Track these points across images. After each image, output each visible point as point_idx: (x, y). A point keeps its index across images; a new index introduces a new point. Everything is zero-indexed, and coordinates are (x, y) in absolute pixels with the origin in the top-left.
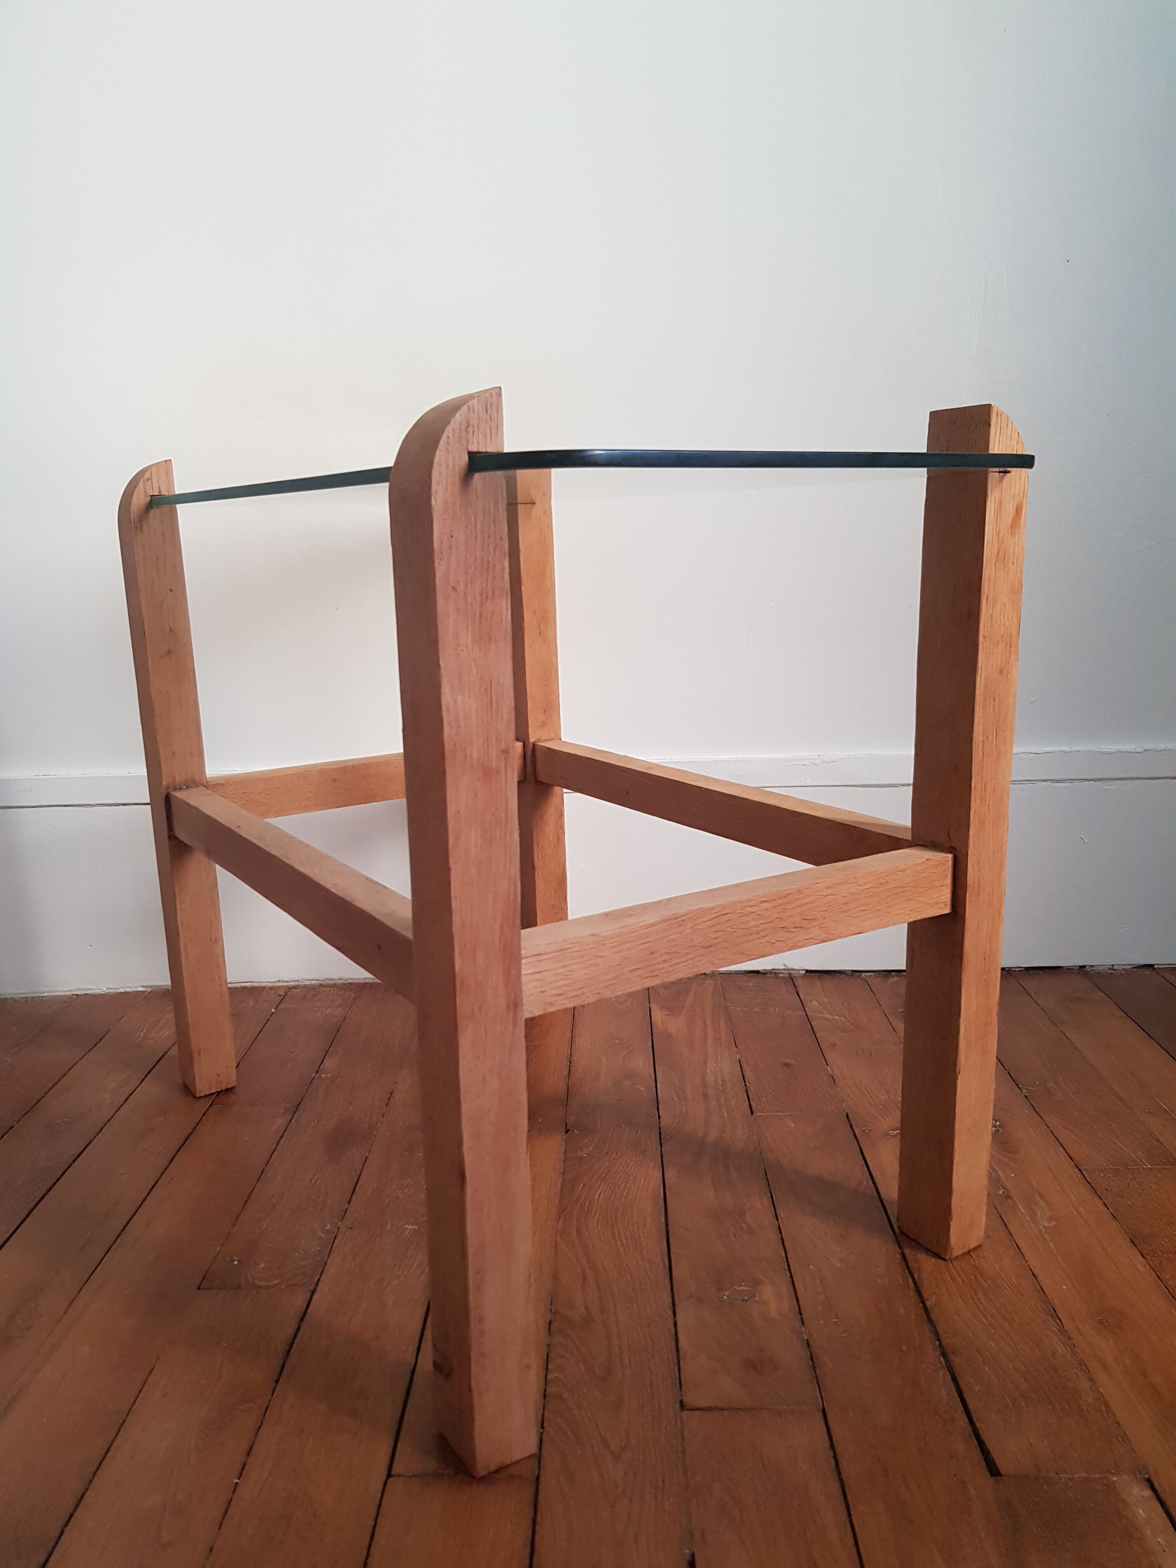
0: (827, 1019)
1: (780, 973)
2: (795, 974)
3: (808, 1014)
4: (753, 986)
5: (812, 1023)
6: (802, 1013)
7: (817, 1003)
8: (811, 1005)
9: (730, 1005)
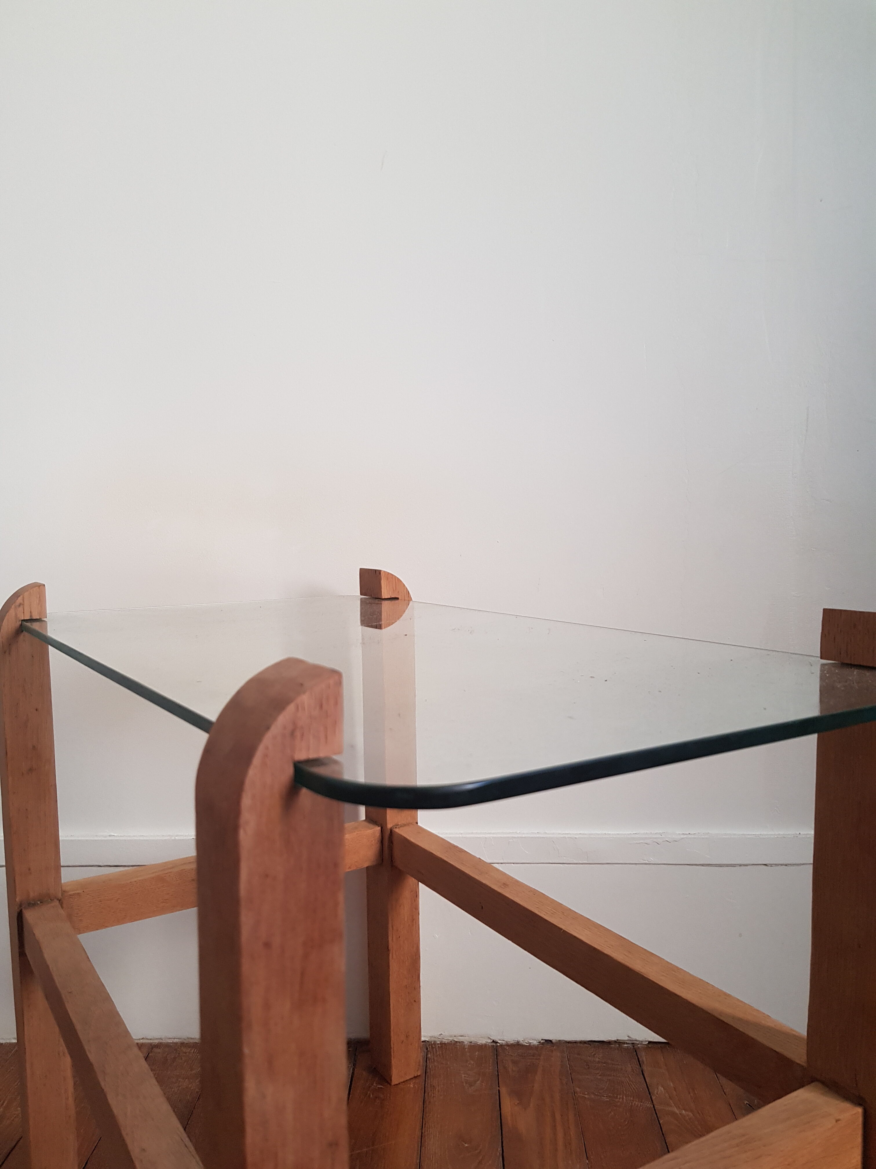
0: (673, 1114)
1: (624, 1043)
2: (638, 1044)
3: (656, 1106)
4: (599, 1062)
5: (661, 1122)
6: (649, 1105)
7: (662, 1089)
8: (657, 1094)
9: (578, 1089)
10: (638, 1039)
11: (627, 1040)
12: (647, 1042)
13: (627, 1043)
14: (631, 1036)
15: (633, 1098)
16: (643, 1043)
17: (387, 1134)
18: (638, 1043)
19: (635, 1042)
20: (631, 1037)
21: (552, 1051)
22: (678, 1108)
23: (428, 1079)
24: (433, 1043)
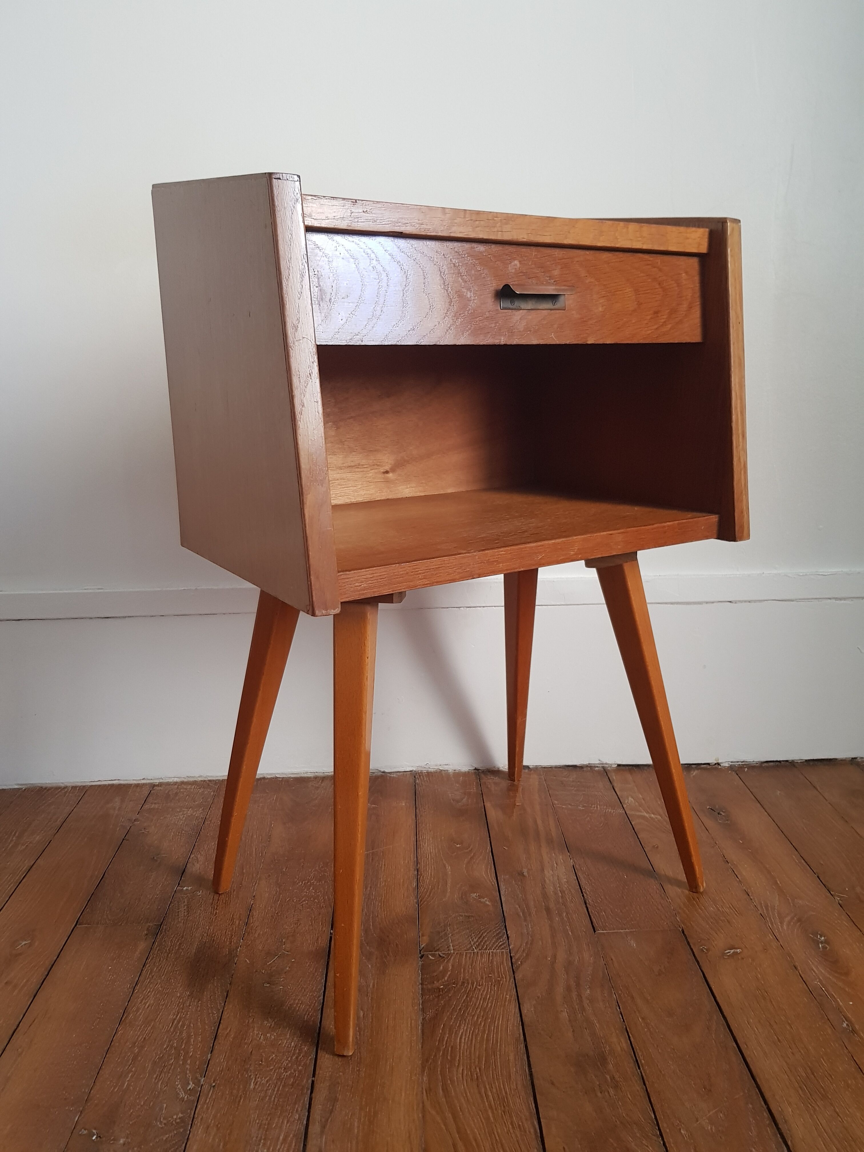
10: (608, 762)
11: (598, 764)
12: (616, 765)
13: (597, 767)
14: (601, 759)
15: (607, 806)
16: (613, 766)
17: (385, 840)
18: (607, 766)
19: (605, 765)
20: (601, 761)
21: (530, 775)
22: (648, 812)
23: (418, 799)
24: (419, 772)
